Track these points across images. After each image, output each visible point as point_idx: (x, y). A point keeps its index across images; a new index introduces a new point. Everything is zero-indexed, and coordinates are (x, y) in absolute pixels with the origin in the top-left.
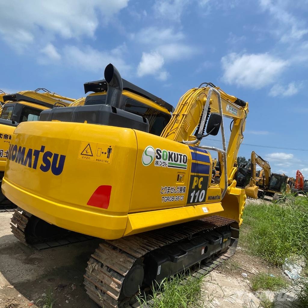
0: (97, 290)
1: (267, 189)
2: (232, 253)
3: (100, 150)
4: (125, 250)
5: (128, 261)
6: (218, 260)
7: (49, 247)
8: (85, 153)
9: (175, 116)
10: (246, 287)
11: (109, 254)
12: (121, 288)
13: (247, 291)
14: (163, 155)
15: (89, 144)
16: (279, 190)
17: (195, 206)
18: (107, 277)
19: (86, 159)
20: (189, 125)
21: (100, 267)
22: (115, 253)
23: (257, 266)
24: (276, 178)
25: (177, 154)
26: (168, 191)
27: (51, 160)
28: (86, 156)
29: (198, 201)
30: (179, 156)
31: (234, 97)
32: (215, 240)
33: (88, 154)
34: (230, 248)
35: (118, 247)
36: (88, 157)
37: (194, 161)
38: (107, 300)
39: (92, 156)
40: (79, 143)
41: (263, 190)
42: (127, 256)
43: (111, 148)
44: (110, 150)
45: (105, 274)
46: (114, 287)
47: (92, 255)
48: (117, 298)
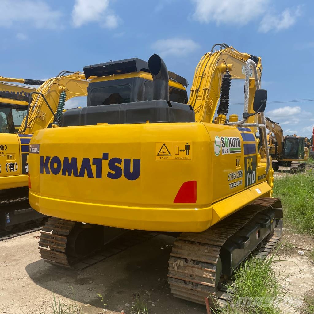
0: (187, 284)
1: (281, 158)
2: (279, 234)
3: (177, 149)
4: (205, 242)
5: (214, 250)
6: (269, 244)
7: (89, 265)
8: (161, 153)
9: (195, 91)
10: (308, 263)
11: (190, 249)
12: (215, 276)
13: (310, 266)
14: (226, 142)
15: (164, 144)
16: (296, 157)
17: (250, 189)
18: (197, 269)
19: (164, 159)
20: (212, 100)
21: (185, 263)
22: (196, 247)
23: (309, 242)
24: (291, 142)
25: (233, 138)
26: (232, 178)
27: (122, 166)
28: (164, 157)
29: (252, 184)
30: (235, 140)
31: (247, 54)
32: (266, 222)
33: (165, 154)
34: (276, 230)
35: (195, 241)
36: (166, 157)
37: (245, 143)
38: (202, 290)
39: (170, 155)
40: (153, 144)
41: (276, 160)
42: (209, 246)
43: (188, 145)
44: (187, 147)
45: (194, 267)
46: (208, 276)
47: (171, 254)
48: (214, 285)
